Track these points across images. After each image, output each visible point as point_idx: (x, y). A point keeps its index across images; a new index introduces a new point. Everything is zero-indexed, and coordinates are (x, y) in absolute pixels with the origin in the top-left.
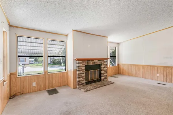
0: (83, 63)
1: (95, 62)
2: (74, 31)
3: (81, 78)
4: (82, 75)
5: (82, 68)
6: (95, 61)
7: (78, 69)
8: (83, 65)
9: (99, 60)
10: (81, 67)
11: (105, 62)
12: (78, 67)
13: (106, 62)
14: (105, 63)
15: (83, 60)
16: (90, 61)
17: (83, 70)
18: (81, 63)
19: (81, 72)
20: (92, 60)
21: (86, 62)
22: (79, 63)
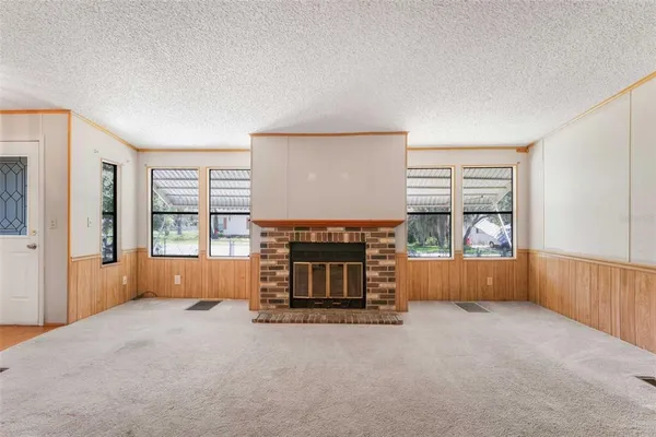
0: (282, 234)
1: (330, 234)
2: (255, 138)
3: (271, 280)
4: (275, 273)
5: (275, 251)
6: (330, 230)
7: (262, 251)
8: (279, 240)
9: (351, 226)
10: (271, 245)
11: (383, 235)
12: (263, 245)
13: (392, 235)
14: (383, 241)
15: (282, 225)
16: (307, 229)
17: (282, 257)
18: (272, 234)
19: (273, 262)
20: (321, 225)
21: (295, 232)
22: (264, 234)
